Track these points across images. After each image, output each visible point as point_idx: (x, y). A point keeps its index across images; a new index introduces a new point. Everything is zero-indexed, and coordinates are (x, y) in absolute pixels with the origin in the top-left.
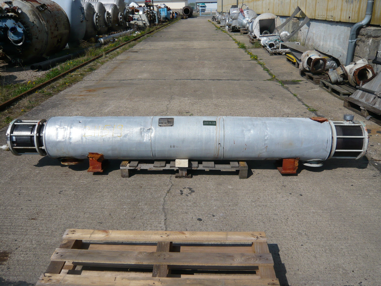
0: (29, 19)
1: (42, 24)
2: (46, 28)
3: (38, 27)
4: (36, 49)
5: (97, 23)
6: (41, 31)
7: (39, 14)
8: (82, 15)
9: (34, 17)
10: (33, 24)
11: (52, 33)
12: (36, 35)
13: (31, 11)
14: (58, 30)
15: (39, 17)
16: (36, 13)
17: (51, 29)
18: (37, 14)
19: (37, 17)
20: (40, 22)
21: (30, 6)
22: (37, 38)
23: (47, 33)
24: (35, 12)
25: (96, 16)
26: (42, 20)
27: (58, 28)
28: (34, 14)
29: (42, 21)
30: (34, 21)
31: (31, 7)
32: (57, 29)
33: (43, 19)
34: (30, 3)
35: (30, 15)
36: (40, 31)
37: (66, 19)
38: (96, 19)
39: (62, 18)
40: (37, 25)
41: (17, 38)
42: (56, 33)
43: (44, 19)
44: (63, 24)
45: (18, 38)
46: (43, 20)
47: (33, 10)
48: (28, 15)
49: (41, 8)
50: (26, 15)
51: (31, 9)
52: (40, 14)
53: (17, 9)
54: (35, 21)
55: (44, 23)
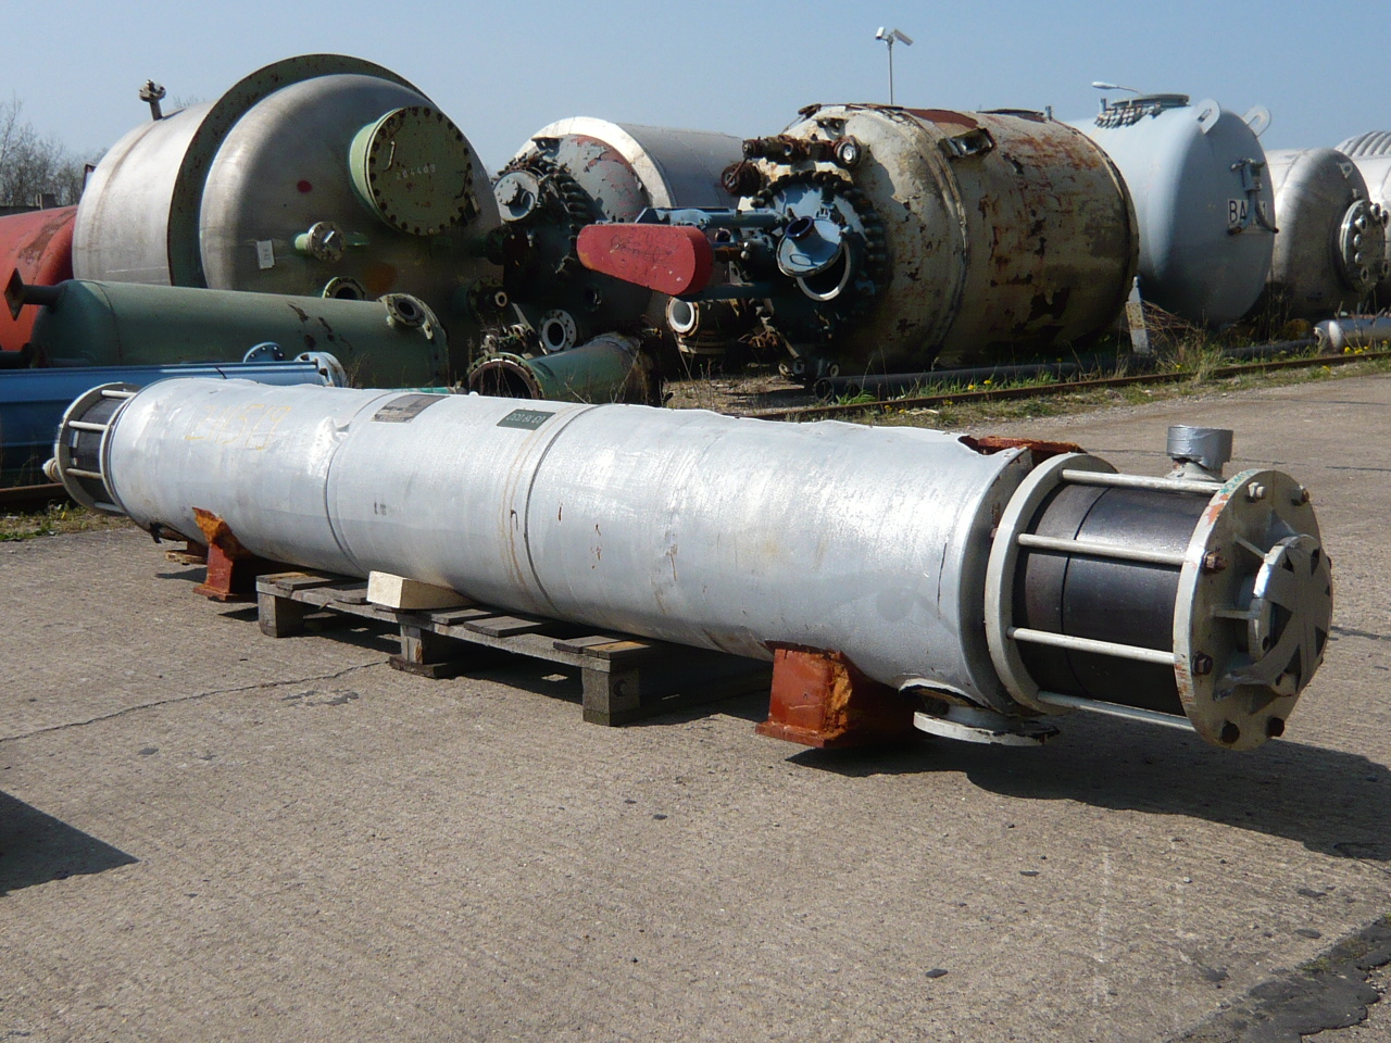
0: (893, 190)
1: (947, 215)
2: (964, 233)
3: (922, 229)
4: (903, 325)
5: (1352, 249)
6: (934, 246)
7: (943, 172)
8: (1239, 203)
9: (918, 182)
10: (907, 213)
11: (1002, 261)
12: (909, 263)
13: (913, 157)
14: (1041, 252)
15: (941, 184)
16: (931, 166)
17: (996, 242)
18: (936, 171)
19: (933, 187)
20: (943, 205)
21: (914, 139)
22: (913, 276)
23: (967, 256)
24: (929, 161)
25: (1355, 217)
26: (953, 198)
27: (1043, 240)
28: (922, 169)
29: (948, 203)
30: (912, 201)
31: (919, 141)
32: (1038, 247)
33: (956, 192)
34: (919, 126)
35: (901, 174)
36: (929, 245)
37: (1118, 206)
38: (1354, 230)
39: (1084, 203)
40: (923, 218)
41: (809, 262)
42: (1028, 263)
43: (960, 193)
44: (1088, 228)
45: (813, 264)
46: (958, 197)
47: (923, 153)
48: (893, 173)
49: (964, 147)
50: (886, 173)
51: (914, 148)
52: (949, 173)
53: (843, 148)
54: (915, 198)
55: (957, 210)
